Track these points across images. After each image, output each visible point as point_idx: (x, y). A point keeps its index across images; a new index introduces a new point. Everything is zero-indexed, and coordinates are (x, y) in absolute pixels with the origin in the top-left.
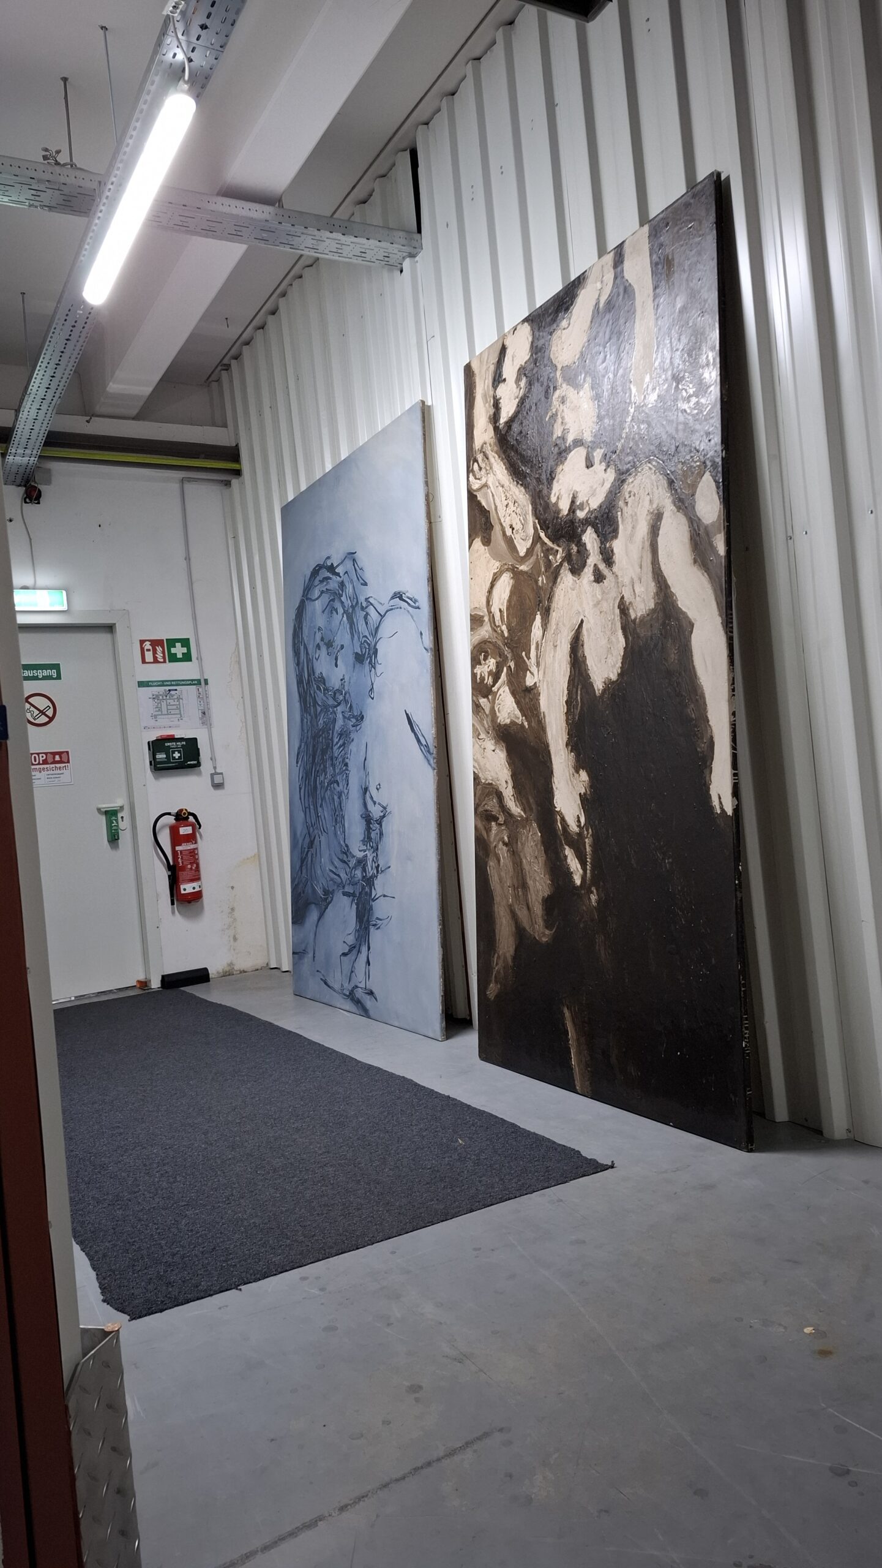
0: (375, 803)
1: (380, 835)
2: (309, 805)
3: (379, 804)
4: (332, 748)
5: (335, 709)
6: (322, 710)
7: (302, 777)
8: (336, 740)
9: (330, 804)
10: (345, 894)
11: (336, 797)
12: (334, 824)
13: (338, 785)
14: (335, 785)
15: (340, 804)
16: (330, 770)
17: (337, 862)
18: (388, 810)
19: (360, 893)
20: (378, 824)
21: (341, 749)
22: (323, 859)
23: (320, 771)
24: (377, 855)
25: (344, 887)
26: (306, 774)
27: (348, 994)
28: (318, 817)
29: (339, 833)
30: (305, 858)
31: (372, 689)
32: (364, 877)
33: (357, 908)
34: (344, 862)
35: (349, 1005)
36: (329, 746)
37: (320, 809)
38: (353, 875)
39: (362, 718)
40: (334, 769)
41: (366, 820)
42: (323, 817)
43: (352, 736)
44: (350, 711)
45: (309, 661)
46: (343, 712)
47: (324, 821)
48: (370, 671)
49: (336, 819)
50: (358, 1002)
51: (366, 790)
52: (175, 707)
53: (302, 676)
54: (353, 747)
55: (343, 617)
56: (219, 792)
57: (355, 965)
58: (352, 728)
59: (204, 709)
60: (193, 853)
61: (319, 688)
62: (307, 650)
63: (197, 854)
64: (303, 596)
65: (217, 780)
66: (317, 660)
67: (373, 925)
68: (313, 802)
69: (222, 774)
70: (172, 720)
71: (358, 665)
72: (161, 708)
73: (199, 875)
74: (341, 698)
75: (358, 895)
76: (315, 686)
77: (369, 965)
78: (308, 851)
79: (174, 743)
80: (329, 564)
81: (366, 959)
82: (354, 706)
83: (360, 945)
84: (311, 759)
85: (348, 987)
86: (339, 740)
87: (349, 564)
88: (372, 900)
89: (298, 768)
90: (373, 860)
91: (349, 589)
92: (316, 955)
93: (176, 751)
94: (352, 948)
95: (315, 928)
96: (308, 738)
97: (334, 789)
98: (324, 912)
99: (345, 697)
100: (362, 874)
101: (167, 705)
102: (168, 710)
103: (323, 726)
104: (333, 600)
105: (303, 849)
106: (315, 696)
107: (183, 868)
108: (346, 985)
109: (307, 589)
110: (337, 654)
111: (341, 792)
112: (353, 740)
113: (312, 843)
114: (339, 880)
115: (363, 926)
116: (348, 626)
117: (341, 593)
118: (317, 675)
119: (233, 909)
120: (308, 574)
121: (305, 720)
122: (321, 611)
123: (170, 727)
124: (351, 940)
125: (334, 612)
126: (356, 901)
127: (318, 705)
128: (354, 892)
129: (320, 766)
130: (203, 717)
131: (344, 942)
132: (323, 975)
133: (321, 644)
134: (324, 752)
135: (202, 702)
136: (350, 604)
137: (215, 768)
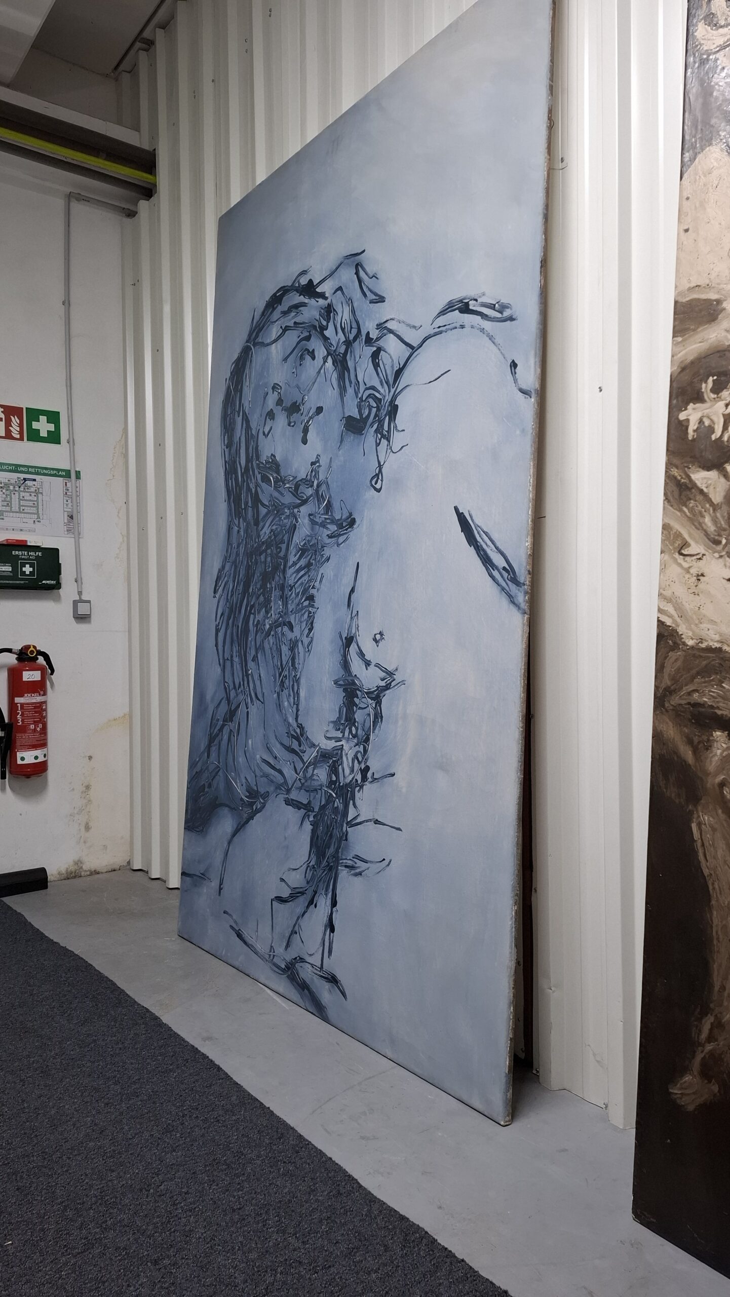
0: (368, 664)
1: (376, 716)
2: (232, 656)
3: (378, 665)
4: (284, 571)
5: (296, 510)
6: (267, 514)
7: (222, 614)
8: (292, 559)
9: (273, 658)
10: (288, 802)
11: (285, 649)
12: (277, 689)
13: (291, 628)
14: (286, 629)
15: (293, 659)
16: (277, 606)
17: (278, 750)
18: (398, 677)
19: (322, 808)
20: (372, 699)
21: (302, 573)
22: (250, 742)
23: (257, 605)
24: (365, 751)
25: (288, 791)
26: (231, 610)
27: (283, 966)
28: (247, 675)
29: (286, 704)
30: (217, 735)
31: (378, 475)
32: (331, 783)
33: (314, 832)
34: (293, 751)
35: (283, 984)
36: (280, 566)
37: (251, 665)
38: (309, 775)
39: (352, 523)
40: (285, 604)
41: (345, 690)
42: (256, 677)
43: (327, 552)
44: (327, 513)
45: (250, 437)
46: (310, 515)
47: (258, 683)
48: (378, 445)
49: (282, 683)
50: (303, 987)
51: (349, 641)
52: (31, 504)
53: (235, 462)
54: (328, 570)
55: (325, 361)
56: (83, 627)
57: (304, 923)
58: (328, 541)
59: (72, 511)
60: (40, 710)
61: (265, 479)
62: (248, 422)
63: (45, 710)
64: (247, 342)
65: (82, 609)
66: (266, 435)
67: (346, 867)
68: (239, 652)
69: (89, 602)
70: (25, 520)
71: (350, 438)
72: (11, 502)
73: (46, 739)
74: (310, 491)
75: (316, 809)
76: (259, 477)
77: (332, 930)
78: (223, 726)
79: (26, 553)
80: (304, 281)
81: (325, 919)
82: (336, 505)
83: (315, 892)
84: (241, 588)
85: (284, 956)
86: (299, 559)
87: (347, 276)
88: (348, 823)
89: (216, 599)
90: (356, 757)
91: (344, 314)
92: (225, 886)
93: (27, 563)
94: (296, 894)
95: (226, 845)
96: (238, 554)
97: (283, 634)
98: (247, 822)
99: (317, 491)
100: (329, 776)
101: (20, 500)
102: (20, 506)
103: (270, 537)
104: (308, 338)
105: (214, 721)
106: (256, 491)
107: (24, 729)
108: (280, 950)
109: (257, 330)
110: (308, 422)
111: (297, 641)
112: (328, 559)
113: (231, 715)
114: (280, 779)
115: (324, 863)
116: (335, 375)
117: (324, 323)
118: (263, 459)
119: (88, 787)
120: (261, 305)
121: (236, 528)
122: (280, 357)
123: (21, 530)
124: (297, 879)
125: (308, 358)
126: (311, 819)
127: (263, 505)
128: (309, 802)
129: (258, 598)
130: (69, 522)
131: (282, 880)
132: (235, 922)
133: (278, 411)
134: (266, 577)
135: (69, 501)
136: (343, 339)
137: (80, 593)
